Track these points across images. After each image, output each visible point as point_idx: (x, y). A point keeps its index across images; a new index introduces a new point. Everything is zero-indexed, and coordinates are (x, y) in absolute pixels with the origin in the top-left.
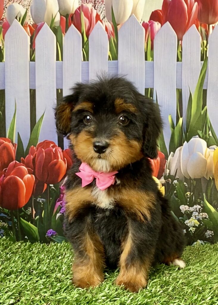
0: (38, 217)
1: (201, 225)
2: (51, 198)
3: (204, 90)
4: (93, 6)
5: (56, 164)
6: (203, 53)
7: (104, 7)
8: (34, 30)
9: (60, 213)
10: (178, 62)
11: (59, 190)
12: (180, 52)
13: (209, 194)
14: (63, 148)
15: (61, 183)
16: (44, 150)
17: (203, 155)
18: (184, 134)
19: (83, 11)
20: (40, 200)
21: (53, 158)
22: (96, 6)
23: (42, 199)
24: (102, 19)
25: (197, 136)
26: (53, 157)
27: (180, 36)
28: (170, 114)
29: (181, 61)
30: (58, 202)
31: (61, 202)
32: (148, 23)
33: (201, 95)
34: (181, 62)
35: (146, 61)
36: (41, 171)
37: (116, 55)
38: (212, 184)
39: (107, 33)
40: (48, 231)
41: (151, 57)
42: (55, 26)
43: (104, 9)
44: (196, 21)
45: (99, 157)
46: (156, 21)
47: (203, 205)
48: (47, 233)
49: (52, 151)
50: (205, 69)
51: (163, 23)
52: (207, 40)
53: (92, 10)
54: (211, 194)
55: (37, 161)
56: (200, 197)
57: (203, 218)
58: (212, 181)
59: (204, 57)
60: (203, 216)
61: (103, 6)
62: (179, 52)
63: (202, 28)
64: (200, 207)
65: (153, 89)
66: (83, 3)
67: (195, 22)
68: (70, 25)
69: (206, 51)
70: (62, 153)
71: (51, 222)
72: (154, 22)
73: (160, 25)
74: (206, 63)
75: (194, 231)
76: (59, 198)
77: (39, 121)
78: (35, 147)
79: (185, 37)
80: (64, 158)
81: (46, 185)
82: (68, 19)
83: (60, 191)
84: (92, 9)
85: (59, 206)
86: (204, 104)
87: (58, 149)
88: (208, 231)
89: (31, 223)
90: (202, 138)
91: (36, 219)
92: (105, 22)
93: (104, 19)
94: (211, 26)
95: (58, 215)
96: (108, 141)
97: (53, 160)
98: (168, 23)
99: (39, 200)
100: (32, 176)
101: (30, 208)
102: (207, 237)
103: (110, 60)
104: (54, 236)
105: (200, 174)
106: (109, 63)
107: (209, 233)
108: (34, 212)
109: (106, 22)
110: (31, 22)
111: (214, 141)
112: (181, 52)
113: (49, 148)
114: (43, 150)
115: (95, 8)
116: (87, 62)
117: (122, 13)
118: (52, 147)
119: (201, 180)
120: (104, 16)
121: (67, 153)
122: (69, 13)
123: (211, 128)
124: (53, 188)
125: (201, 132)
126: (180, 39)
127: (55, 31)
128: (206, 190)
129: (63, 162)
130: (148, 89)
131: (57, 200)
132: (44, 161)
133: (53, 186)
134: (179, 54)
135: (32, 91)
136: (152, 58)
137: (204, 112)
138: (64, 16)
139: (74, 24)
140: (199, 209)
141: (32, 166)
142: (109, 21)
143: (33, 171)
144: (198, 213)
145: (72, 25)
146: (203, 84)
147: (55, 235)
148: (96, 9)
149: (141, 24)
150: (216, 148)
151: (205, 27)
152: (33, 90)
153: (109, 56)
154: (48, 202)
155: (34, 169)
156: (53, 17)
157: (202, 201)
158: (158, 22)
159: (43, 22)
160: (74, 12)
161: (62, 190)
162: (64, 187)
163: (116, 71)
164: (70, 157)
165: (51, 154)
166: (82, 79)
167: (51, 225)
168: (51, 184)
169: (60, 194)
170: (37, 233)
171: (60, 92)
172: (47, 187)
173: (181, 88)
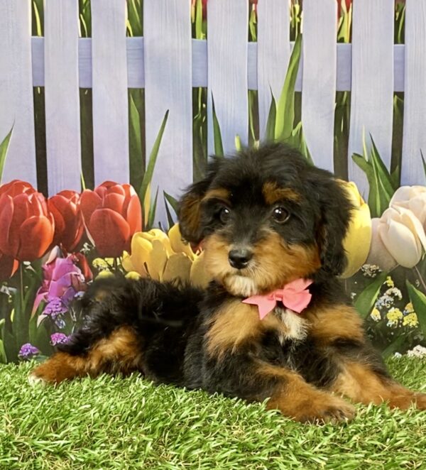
0: (3, 321)
2: (27, 287)
3: (296, 93)
5: (34, 223)
6: (293, 26)
9: (45, 314)
10: (251, 43)
11: (41, 271)
12: (254, 24)
14: (46, 195)
15: (44, 258)
16: (13, 197)
20: (7, 290)
21: (28, 214)
23: (10, 289)
26: (28, 210)
28: (237, 135)
29: (256, 40)
30: (39, 293)
31: (45, 294)
33: (291, 100)
34: (256, 43)
35: (194, 39)
36: (8, 236)
37: (140, 26)
40: (23, 346)
41: (203, 32)
45: (239, 274)
48: (20, 349)
49: (27, 199)
50: (298, 54)
52: (300, 4)
59: (295, 34)
62: (251, 25)
65: (207, 88)
69: (299, 24)
70: (44, 204)
71: (28, 332)
74: (299, 44)
76: (41, 287)
77: (2, 145)
80: (48, 213)
81: (16, 263)
83: (43, 275)
85: (42, 301)
86: (298, 119)
87: (37, 196)
95: (41, 318)
96: (250, 249)
97: (30, 216)
99: (5, 290)
103: (130, 35)
104: (34, 356)
106: (127, 42)
112: (256, 25)
113: (21, 195)
114: (11, 198)
116: (89, 39)
118: (26, 192)
121: (54, 203)
124: (30, 267)
126: (253, 1)
129: (47, 221)
130: (198, 88)
131: (38, 291)
132: (12, 218)
133: (31, 265)
134: (252, 27)
136: (204, 35)
137: (297, 132)
146: (295, 82)
147: (37, 354)
153: (127, 29)
154: (20, 295)
161: (47, 272)
162: (50, 266)
163: (140, 56)
164: (59, 211)
165: (25, 205)
166: (79, 70)
167: (28, 336)
168: (26, 261)
169: (44, 278)
170: (2, 349)
171: (39, 92)
172: (19, 266)
173: (256, 89)
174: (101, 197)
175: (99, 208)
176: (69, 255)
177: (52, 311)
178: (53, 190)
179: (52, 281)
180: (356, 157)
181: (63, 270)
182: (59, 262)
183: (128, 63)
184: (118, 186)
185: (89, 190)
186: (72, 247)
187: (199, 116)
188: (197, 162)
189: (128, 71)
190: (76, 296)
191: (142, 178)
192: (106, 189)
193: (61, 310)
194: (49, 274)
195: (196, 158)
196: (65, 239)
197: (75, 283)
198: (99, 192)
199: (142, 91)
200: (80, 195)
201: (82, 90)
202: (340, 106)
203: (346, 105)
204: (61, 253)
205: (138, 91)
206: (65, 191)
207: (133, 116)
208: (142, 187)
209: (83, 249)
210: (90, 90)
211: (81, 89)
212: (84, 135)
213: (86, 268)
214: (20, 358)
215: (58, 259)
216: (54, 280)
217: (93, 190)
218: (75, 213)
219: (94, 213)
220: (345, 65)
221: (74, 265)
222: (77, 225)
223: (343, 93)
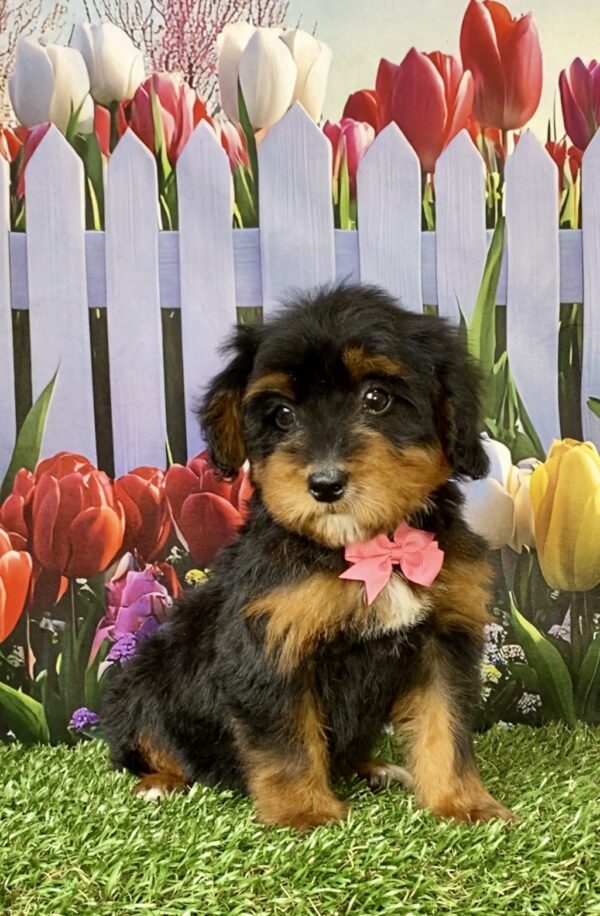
0: (43, 673)
1: (507, 678)
2: (81, 618)
3: (497, 307)
4: (185, 79)
5: (92, 519)
6: (490, 206)
7: (216, 83)
8: (21, 144)
9: (109, 660)
10: (426, 233)
11: (103, 593)
12: (430, 204)
13: (523, 594)
14: (111, 474)
15: (108, 574)
16: (59, 479)
17: (502, 484)
19: (157, 92)
20: (50, 624)
21: (83, 504)
22: (195, 80)
23: (55, 622)
24: (213, 116)
25: (485, 434)
26: (83, 498)
27: (428, 160)
29: (434, 229)
30: (101, 628)
31: (110, 628)
32: (339, 125)
33: (490, 319)
34: (433, 233)
35: (338, 230)
36: (51, 541)
37: (254, 212)
38: (531, 565)
39: (228, 153)
40: (76, 713)
41: (352, 219)
42: (81, 134)
43: (217, 86)
44: (469, 121)
46: (361, 121)
47: (509, 621)
48: (71, 718)
49: (81, 482)
50: (499, 250)
51: (379, 126)
52: (501, 171)
53: (182, 90)
54: (529, 592)
55: (37, 512)
56: (501, 602)
57: (510, 659)
58: (532, 557)
59: (494, 218)
60: (511, 652)
61: (213, 78)
62: (426, 204)
63: (486, 139)
64: (501, 629)
66: (155, 72)
67: (466, 122)
68: (124, 131)
69: (500, 202)
70: (109, 488)
71: (83, 689)
72: (356, 123)
73: (371, 130)
74: (500, 234)
75: (487, 695)
76: (104, 618)
77: (41, 398)
78: (30, 474)
79: (441, 164)
80: (115, 502)
82: (117, 115)
83: (107, 597)
84: (183, 86)
85: (106, 639)
86: (501, 347)
87: (97, 477)
88: (525, 694)
89: (24, 691)
90: (499, 439)
91: (38, 679)
92: (219, 122)
93: (216, 116)
94: (510, 134)
95: (104, 666)
97: (85, 509)
98: (393, 124)
99: (47, 625)
100: (23, 556)
101: (20, 648)
102: (524, 712)
103: (238, 227)
104: (93, 728)
105: (498, 539)
106: (235, 235)
107: (528, 701)
108: (32, 660)
109: (222, 122)
110: (11, 121)
111: (532, 447)
112: (432, 205)
113: (71, 475)
114: (55, 480)
115: (190, 83)
116: (176, 232)
117: (267, 101)
118: (80, 470)
119: (500, 554)
120: (216, 105)
121: (123, 486)
122: (118, 99)
123: (520, 412)
124: (86, 587)
125: (495, 421)
126: (427, 170)
127: (81, 146)
128: (515, 582)
129: (113, 514)
132: (57, 512)
133: (87, 583)
134: (427, 210)
135: (18, 314)
136: (354, 222)
137: (501, 367)
138: (105, 107)
139: (134, 129)
140: (499, 635)
141: (24, 526)
142: (230, 121)
143: (26, 540)
144: (495, 646)
145: (129, 131)
146: (495, 291)
147: (97, 724)
148: (195, 89)
149: (320, 130)
150: (535, 466)
151: (495, 138)
152: (21, 311)
153: (235, 216)
154: (71, 632)
155: (30, 536)
156: (75, 109)
157: (504, 613)
158: (365, 123)
159: (47, 124)
160: (132, 96)
161: (113, 594)
162: (117, 584)
163: (254, 258)
164: (132, 498)
165: (79, 490)
166: (160, 281)
167: (83, 696)
168: (80, 577)
169: (108, 604)
170: (42, 719)
171: (98, 316)
172: (69, 586)
173: (435, 304)
174: (199, 476)
175: (195, 492)
176: (149, 566)
177: (121, 655)
178: (123, 465)
179: (121, 608)
180: (594, 404)
181: (138, 591)
182: (132, 577)
183: (236, 268)
185: (178, 466)
186: (152, 556)
189: (236, 281)
192: (205, 462)
194: (117, 597)
196: (141, 542)
197: (158, 609)
198: (194, 467)
199: (259, 312)
200: (165, 474)
201: (165, 312)
202: (568, 326)
204: (135, 564)
205: (253, 311)
206: (142, 469)
209: (171, 557)
210: (178, 311)
211: (163, 310)
212: (169, 381)
213: (175, 585)
214: (71, 732)
215: (130, 573)
216: (124, 606)
217: (184, 464)
218: (158, 501)
219: (187, 500)
220: (574, 261)
221: (156, 582)
222: (161, 519)
223: (571, 305)
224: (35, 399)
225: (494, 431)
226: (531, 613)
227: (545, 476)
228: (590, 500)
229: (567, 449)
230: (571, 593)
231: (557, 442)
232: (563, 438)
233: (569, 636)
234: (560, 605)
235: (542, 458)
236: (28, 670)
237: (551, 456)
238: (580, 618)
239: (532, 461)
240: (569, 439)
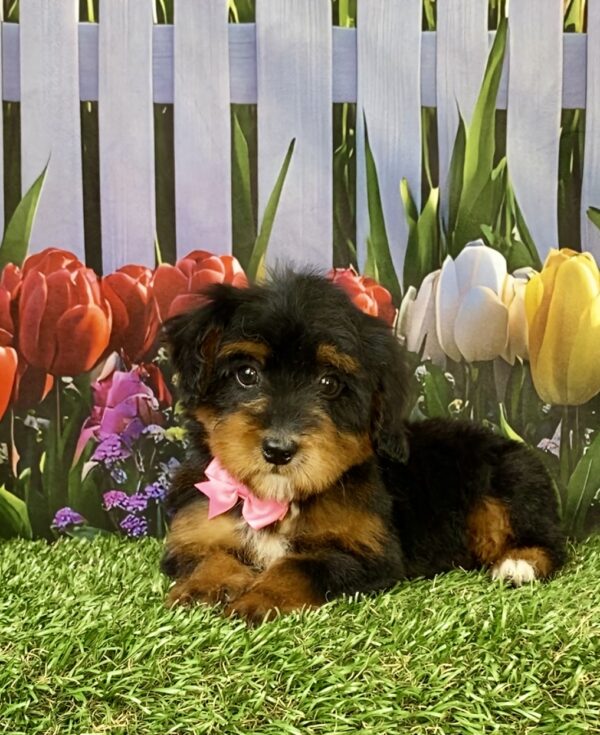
0: (26, 471)
2: (66, 417)
3: (497, 111)
5: (80, 316)
6: (493, 7)
9: (94, 460)
10: (427, 33)
11: (89, 392)
12: (431, 3)
13: (514, 406)
14: (99, 272)
15: (94, 372)
16: (45, 274)
17: (496, 293)
18: (443, 236)
20: (34, 422)
21: (70, 301)
23: (40, 420)
25: (480, 241)
26: (70, 296)
28: (404, 179)
29: (435, 29)
30: (86, 427)
31: (96, 428)
33: (489, 123)
34: (434, 33)
35: (335, 27)
36: (37, 337)
37: (250, 6)
38: (524, 376)
40: (59, 512)
41: (351, 17)
45: (275, 471)
48: (55, 517)
49: (69, 279)
50: (501, 52)
54: (520, 404)
55: (23, 308)
56: (490, 414)
58: (524, 370)
59: (496, 19)
62: (427, 3)
65: (356, 104)
69: (503, 3)
70: (96, 286)
71: (67, 488)
74: (502, 36)
76: (89, 418)
77: (30, 192)
78: (17, 268)
80: (103, 301)
81: (50, 378)
83: (92, 397)
85: (91, 439)
86: (500, 152)
87: (85, 274)
89: (7, 488)
90: (494, 247)
91: (21, 477)
95: (88, 466)
96: (295, 438)
97: (73, 305)
99: (31, 423)
100: (9, 353)
101: (4, 445)
103: (234, 21)
104: (76, 528)
105: (490, 349)
106: (230, 30)
108: (16, 457)
111: (528, 255)
112: (434, 5)
113: (59, 271)
114: (42, 276)
116: (170, 26)
118: (68, 267)
119: (492, 365)
121: (111, 284)
123: (517, 220)
124: (72, 386)
125: (491, 228)
128: (506, 394)
129: (100, 314)
130: (342, 105)
131: (85, 424)
132: (44, 308)
133: (73, 382)
134: (429, 9)
136: (352, 20)
137: (500, 173)
141: (10, 321)
143: (11, 336)
146: (496, 93)
147: (80, 525)
150: (531, 275)
152: (13, 103)
153: (231, 11)
154: (56, 430)
155: (16, 332)
157: (494, 425)
161: (98, 393)
162: (103, 384)
163: (249, 54)
164: (120, 297)
165: (65, 288)
166: (154, 75)
167: (67, 495)
168: (67, 375)
169: (93, 403)
170: (25, 517)
171: (90, 109)
172: (54, 385)
173: (434, 106)
174: (187, 276)
175: (182, 293)
176: (135, 367)
177: (106, 456)
178: (111, 263)
179: (107, 409)
180: (594, 214)
181: (125, 390)
182: (118, 377)
183: (231, 65)
184: (213, 258)
185: (167, 265)
186: (138, 357)
187: (343, 148)
188: (339, 221)
189: (231, 77)
190: (144, 432)
191: (252, 246)
192: (194, 262)
193: (121, 455)
194: (103, 396)
195: (338, 214)
196: (125, 341)
197: (143, 411)
198: (183, 267)
199: (253, 109)
200: (153, 273)
201: (157, 107)
202: (569, 133)
203: (577, 131)
204: (121, 364)
205: (247, 108)
206: (130, 267)
207: (238, 148)
208: (253, 261)
209: (157, 358)
210: (170, 107)
211: (155, 105)
213: (161, 387)
214: (54, 531)
215: (116, 373)
216: (110, 407)
217: (173, 264)
218: (145, 301)
219: (175, 301)
220: (577, 67)
221: (142, 383)
222: (148, 320)
223: (573, 111)
224: (23, 194)
225: (490, 238)
226: (521, 425)
227: (541, 287)
228: (585, 313)
229: (564, 259)
230: (562, 406)
231: (554, 252)
232: (560, 249)
233: (558, 449)
234: (551, 419)
235: (538, 268)
236: (11, 467)
237: (548, 266)
238: (571, 432)
239: (528, 270)
240: (567, 250)
